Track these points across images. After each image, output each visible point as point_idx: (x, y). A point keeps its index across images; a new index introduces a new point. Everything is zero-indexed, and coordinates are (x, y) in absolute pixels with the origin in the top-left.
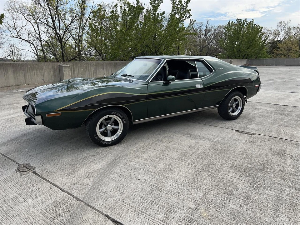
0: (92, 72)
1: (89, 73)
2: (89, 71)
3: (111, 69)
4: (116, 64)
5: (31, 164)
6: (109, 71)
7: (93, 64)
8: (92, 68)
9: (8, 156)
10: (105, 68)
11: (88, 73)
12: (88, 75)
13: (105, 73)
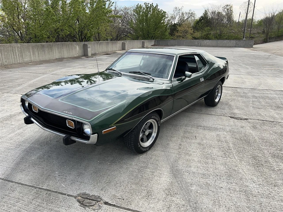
0: (18, 56)
1: (14, 58)
2: (13, 54)
3: (38, 52)
4: (43, 46)
5: (87, 192)
6: (36, 54)
7: (18, 47)
8: (17, 51)
9: (45, 188)
10: (31, 51)
11: (13, 57)
12: (13, 60)
13: (32, 55)
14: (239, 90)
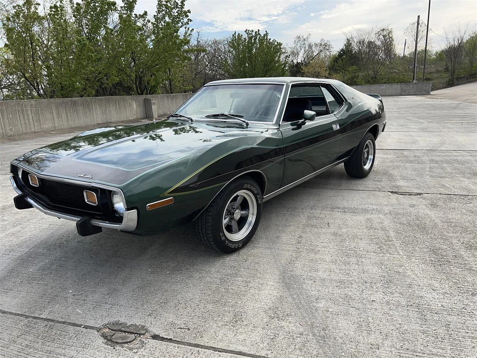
0: (31, 121)
1: (25, 123)
2: (24, 117)
3: (66, 112)
4: (75, 103)
5: (122, 320)
6: (63, 117)
7: (31, 106)
8: (29, 112)
9: (44, 317)
10: (54, 111)
11: (23, 122)
12: (23, 126)
13: (56, 119)
14: (406, 153)
